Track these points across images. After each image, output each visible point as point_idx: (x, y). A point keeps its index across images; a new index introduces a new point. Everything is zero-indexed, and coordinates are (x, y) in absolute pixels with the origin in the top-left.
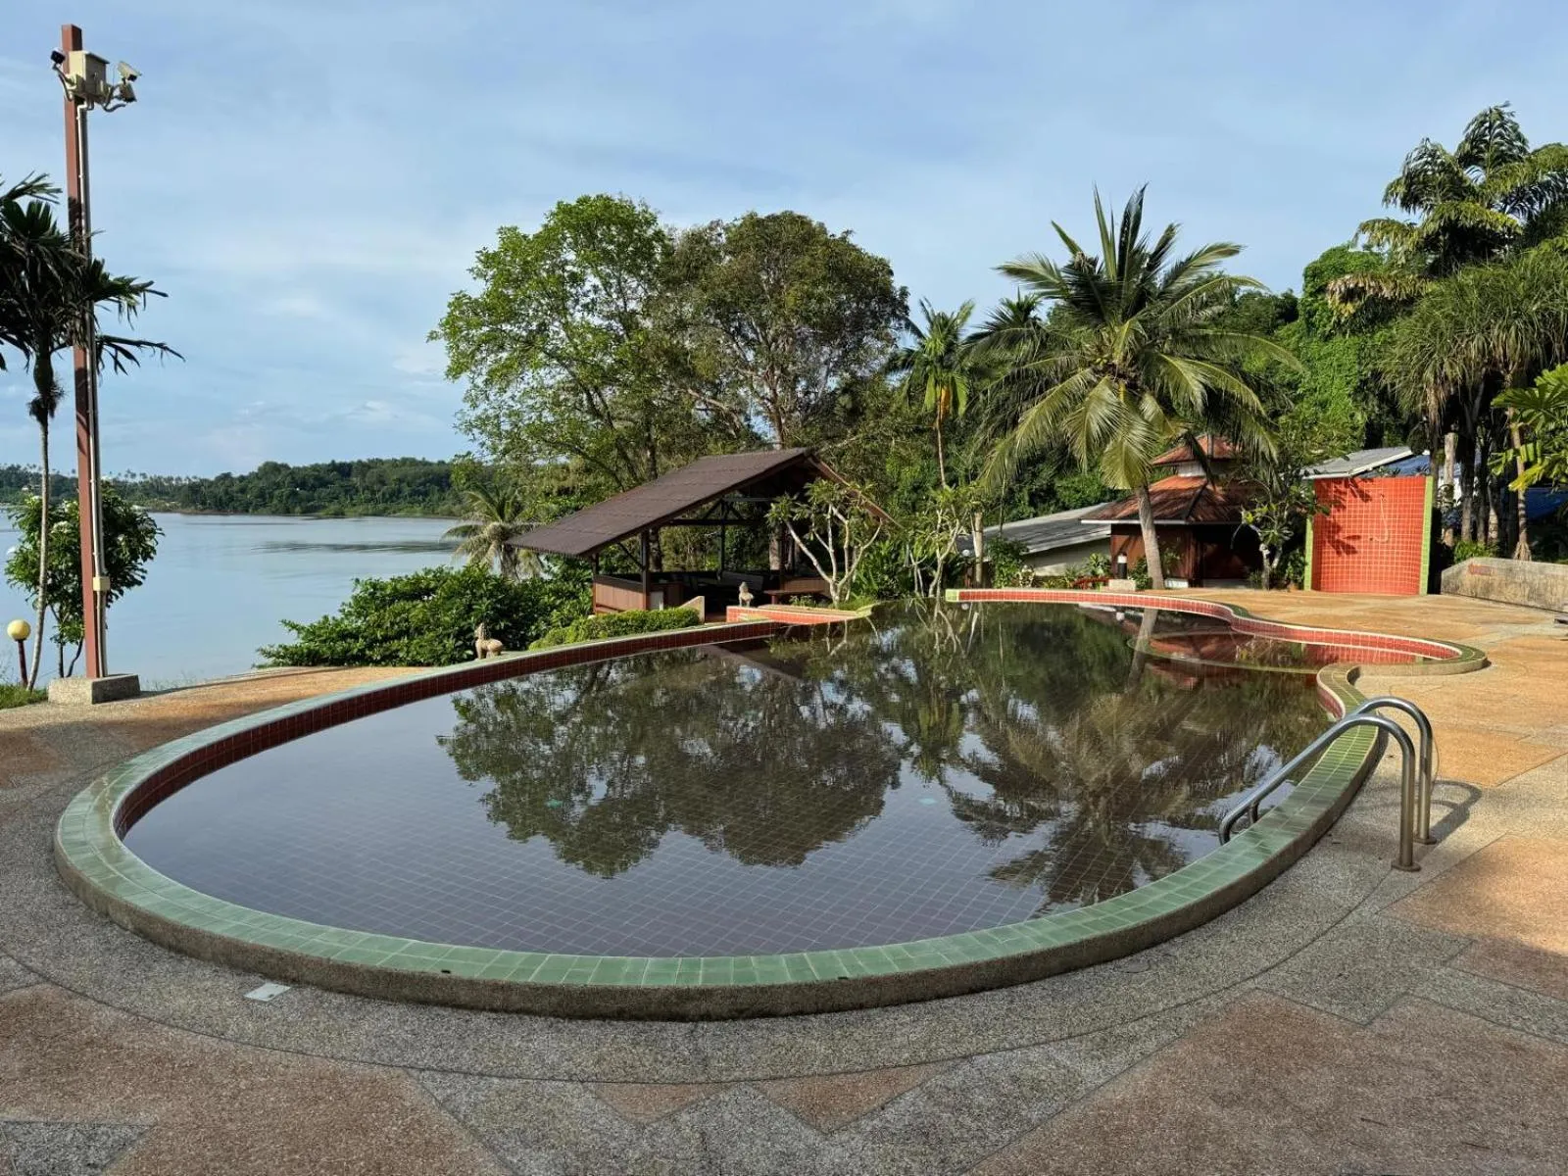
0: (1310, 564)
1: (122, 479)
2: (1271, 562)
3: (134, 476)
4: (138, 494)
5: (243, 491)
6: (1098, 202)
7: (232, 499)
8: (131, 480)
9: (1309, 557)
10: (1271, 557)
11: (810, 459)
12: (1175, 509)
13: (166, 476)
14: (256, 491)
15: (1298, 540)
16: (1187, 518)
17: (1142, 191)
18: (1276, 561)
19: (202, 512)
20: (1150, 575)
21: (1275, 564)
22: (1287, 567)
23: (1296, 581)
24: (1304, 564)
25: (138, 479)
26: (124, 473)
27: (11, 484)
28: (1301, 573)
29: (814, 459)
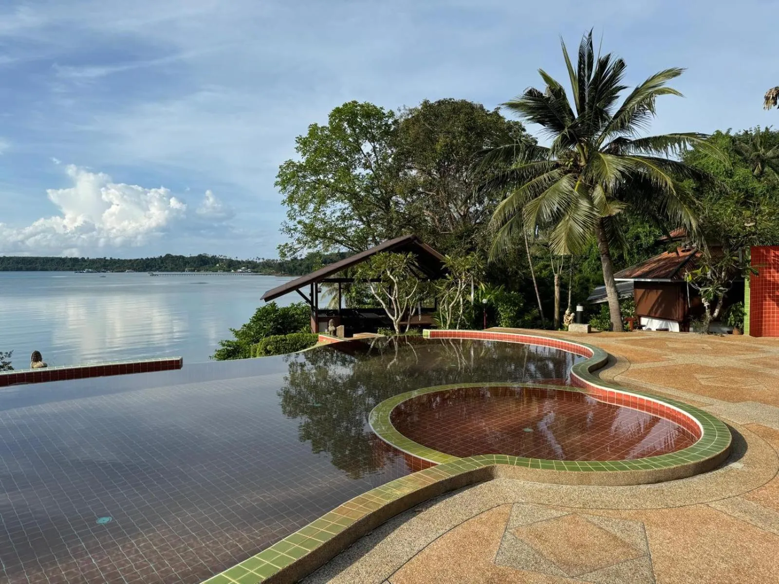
0: (749, 314)
1: (255, 260)
2: (712, 313)
3: (259, 259)
4: (260, 267)
5: (300, 265)
6: (564, 50)
7: (296, 269)
8: (258, 261)
9: (747, 309)
10: (712, 308)
11: (416, 241)
12: (668, 270)
13: (272, 259)
14: (305, 265)
15: (736, 295)
16: (671, 278)
17: (590, 34)
18: (717, 311)
19: (284, 275)
20: (612, 320)
21: (716, 314)
22: (729, 316)
23: (738, 327)
24: (744, 314)
25: (261, 261)
26: (255, 258)
27: (212, 263)
28: (742, 321)
29: (419, 241)
